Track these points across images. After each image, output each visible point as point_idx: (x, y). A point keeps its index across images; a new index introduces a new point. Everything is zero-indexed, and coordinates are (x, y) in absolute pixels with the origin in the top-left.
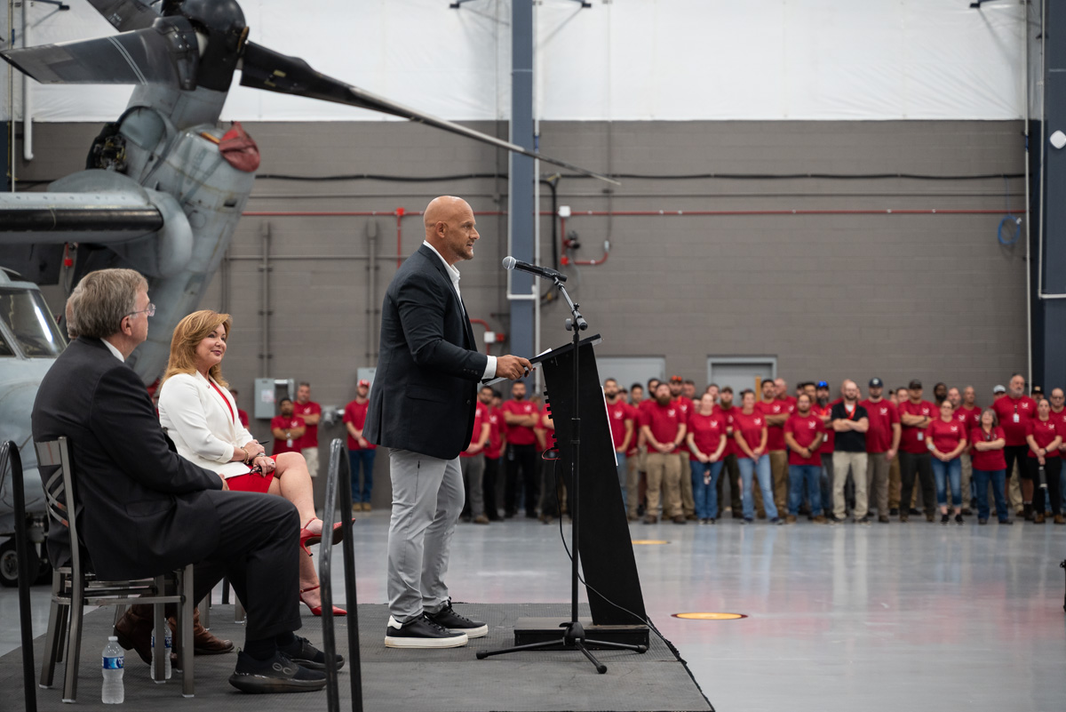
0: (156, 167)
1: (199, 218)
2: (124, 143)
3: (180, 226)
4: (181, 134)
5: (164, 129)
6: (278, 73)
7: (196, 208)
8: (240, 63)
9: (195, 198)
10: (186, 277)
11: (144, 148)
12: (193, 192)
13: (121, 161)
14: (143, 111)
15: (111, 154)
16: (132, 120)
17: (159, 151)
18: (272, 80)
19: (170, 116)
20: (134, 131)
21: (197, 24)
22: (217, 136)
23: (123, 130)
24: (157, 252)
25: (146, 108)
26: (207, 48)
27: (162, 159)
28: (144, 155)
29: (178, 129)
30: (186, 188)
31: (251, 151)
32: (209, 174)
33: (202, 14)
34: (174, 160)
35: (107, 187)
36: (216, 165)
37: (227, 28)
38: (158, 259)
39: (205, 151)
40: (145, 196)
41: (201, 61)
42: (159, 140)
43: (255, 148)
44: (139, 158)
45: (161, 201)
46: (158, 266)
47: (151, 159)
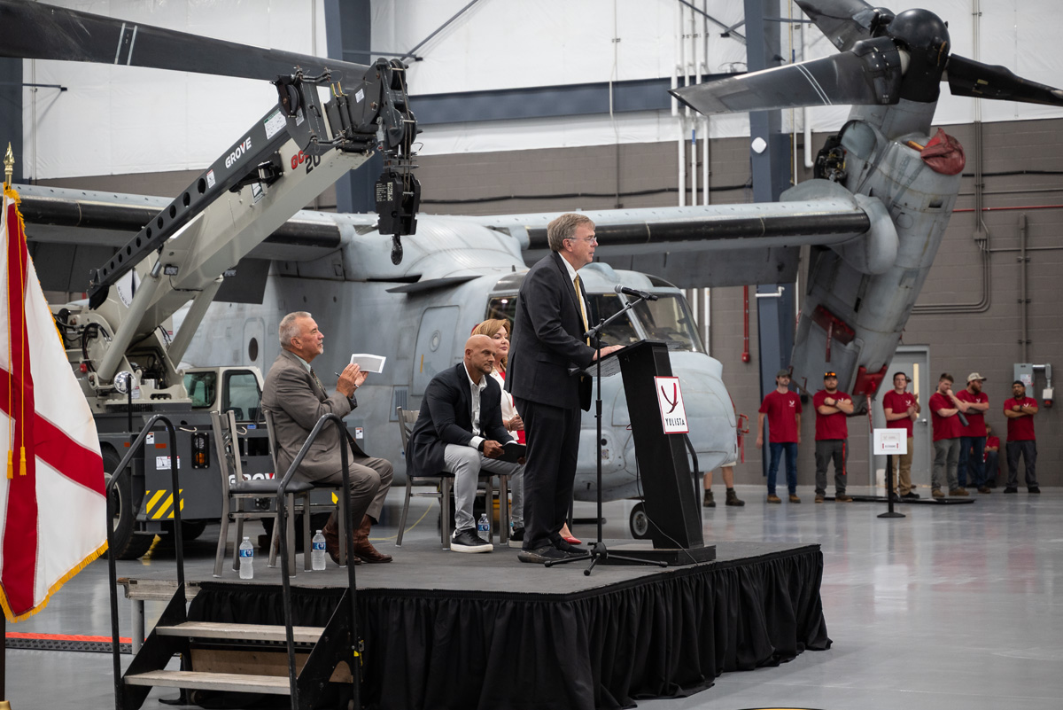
0: (869, 174)
1: (906, 220)
2: (844, 153)
3: (885, 227)
4: (891, 142)
5: (875, 140)
6: (980, 81)
7: (903, 210)
8: (945, 74)
9: (901, 201)
10: (899, 273)
11: (859, 157)
12: (900, 195)
13: (840, 171)
14: (857, 124)
15: (832, 164)
16: (849, 133)
17: (871, 161)
18: (977, 88)
19: (880, 128)
20: (850, 142)
21: (900, 43)
22: (922, 143)
23: (844, 142)
24: (866, 251)
25: (860, 122)
26: (911, 64)
27: (874, 167)
28: (860, 164)
29: (888, 140)
30: (894, 193)
31: (955, 155)
32: (913, 179)
33: (906, 34)
34: (884, 167)
35: (824, 194)
36: (919, 170)
37: (927, 45)
38: (867, 258)
39: (909, 158)
40: (854, 202)
41: (903, 78)
42: (872, 149)
43: (961, 152)
44: (855, 166)
45: (869, 205)
46: (867, 264)
47: (865, 167)
